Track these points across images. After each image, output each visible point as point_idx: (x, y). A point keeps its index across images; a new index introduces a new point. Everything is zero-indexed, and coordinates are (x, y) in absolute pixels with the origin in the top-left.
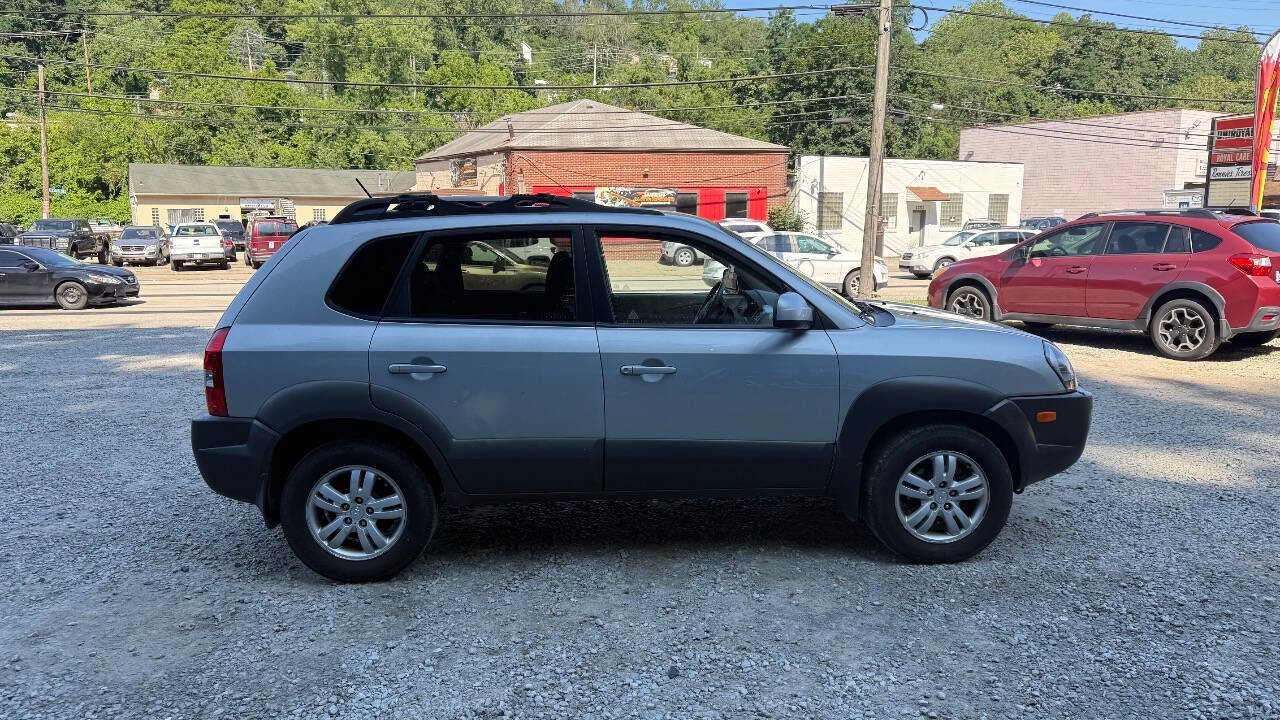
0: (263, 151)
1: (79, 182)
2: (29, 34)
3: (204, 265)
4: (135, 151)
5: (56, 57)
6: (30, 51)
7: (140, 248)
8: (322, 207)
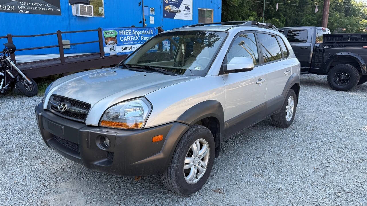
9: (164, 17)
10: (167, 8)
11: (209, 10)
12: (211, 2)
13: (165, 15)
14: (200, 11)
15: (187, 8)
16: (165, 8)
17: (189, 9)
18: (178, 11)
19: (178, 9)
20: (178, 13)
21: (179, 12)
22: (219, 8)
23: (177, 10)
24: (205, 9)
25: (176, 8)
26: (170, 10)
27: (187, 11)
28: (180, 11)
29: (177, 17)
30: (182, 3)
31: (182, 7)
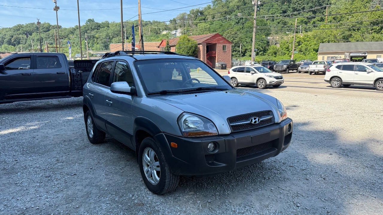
0: (370, 36)
1: (314, 49)
2: (313, 9)
3: (317, 73)
4: (330, 39)
5: (320, 14)
6: (313, 14)
7: (306, 68)
8: (380, 55)
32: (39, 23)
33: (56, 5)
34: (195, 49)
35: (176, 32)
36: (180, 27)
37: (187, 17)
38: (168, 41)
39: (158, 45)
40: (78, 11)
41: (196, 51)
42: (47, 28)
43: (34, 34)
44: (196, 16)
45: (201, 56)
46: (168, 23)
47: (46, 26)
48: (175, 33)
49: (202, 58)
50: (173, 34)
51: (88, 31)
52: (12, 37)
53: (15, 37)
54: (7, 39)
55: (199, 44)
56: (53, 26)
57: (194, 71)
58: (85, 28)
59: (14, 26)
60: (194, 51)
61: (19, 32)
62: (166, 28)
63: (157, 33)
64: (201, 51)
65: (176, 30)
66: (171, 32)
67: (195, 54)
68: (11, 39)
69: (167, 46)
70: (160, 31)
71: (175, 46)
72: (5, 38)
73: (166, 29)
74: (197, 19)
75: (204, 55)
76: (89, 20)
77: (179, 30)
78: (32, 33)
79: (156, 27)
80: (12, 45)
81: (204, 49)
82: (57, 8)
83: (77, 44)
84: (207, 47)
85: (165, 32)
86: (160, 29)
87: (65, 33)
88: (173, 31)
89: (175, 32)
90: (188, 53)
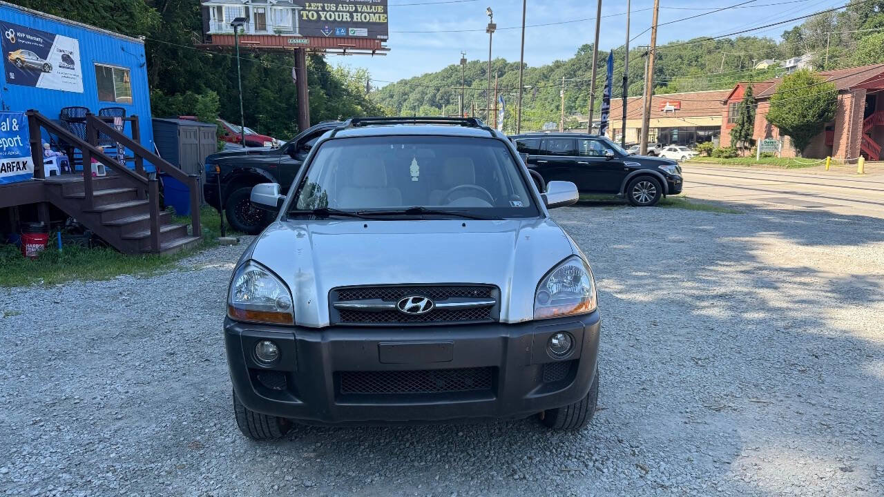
9: (9, 81)
10: (14, 55)
11: (119, 69)
12: (123, 49)
13: (12, 76)
14: (98, 69)
15: (67, 59)
16: (10, 58)
17: (72, 62)
18: (44, 67)
19: (45, 62)
20: (45, 71)
21: (47, 68)
22: (141, 66)
23: (43, 63)
24: (111, 67)
25: (39, 59)
26: (23, 62)
27: (68, 68)
28: (50, 67)
29: (44, 82)
30: (53, 47)
31: (54, 58)
32: (463, 61)
33: (491, 21)
34: (828, 104)
35: (797, 61)
36: (813, 47)
37: (834, 19)
38: (750, 88)
39: (725, 98)
40: (522, 29)
41: (829, 112)
42: (499, 70)
43: (475, 84)
44: (867, 16)
45: (846, 125)
46: (779, 40)
47: (499, 64)
48: (792, 65)
49: (849, 131)
50: (788, 68)
51: (580, 73)
52: (438, 90)
53: (442, 90)
54: (429, 96)
55: (842, 92)
56: (512, 66)
57: (818, 165)
58: (574, 65)
59: (443, 68)
60: (824, 111)
61: (450, 81)
62: (772, 52)
63: (743, 67)
64: (848, 112)
65: (797, 58)
66: (782, 63)
67: (824, 121)
68: (435, 96)
69: (747, 101)
70: (753, 62)
71: (769, 98)
72: (427, 94)
73: (768, 57)
74: (867, 23)
75: (855, 123)
76: (584, 46)
77: (807, 57)
78: (471, 81)
79: (742, 53)
80: (437, 106)
81: (857, 105)
82: (491, 28)
83: (553, 101)
84: (870, 99)
85: (763, 65)
86: (751, 58)
87: (532, 78)
88: (788, 61)
89: (793, 62)
90: (805, 117)
